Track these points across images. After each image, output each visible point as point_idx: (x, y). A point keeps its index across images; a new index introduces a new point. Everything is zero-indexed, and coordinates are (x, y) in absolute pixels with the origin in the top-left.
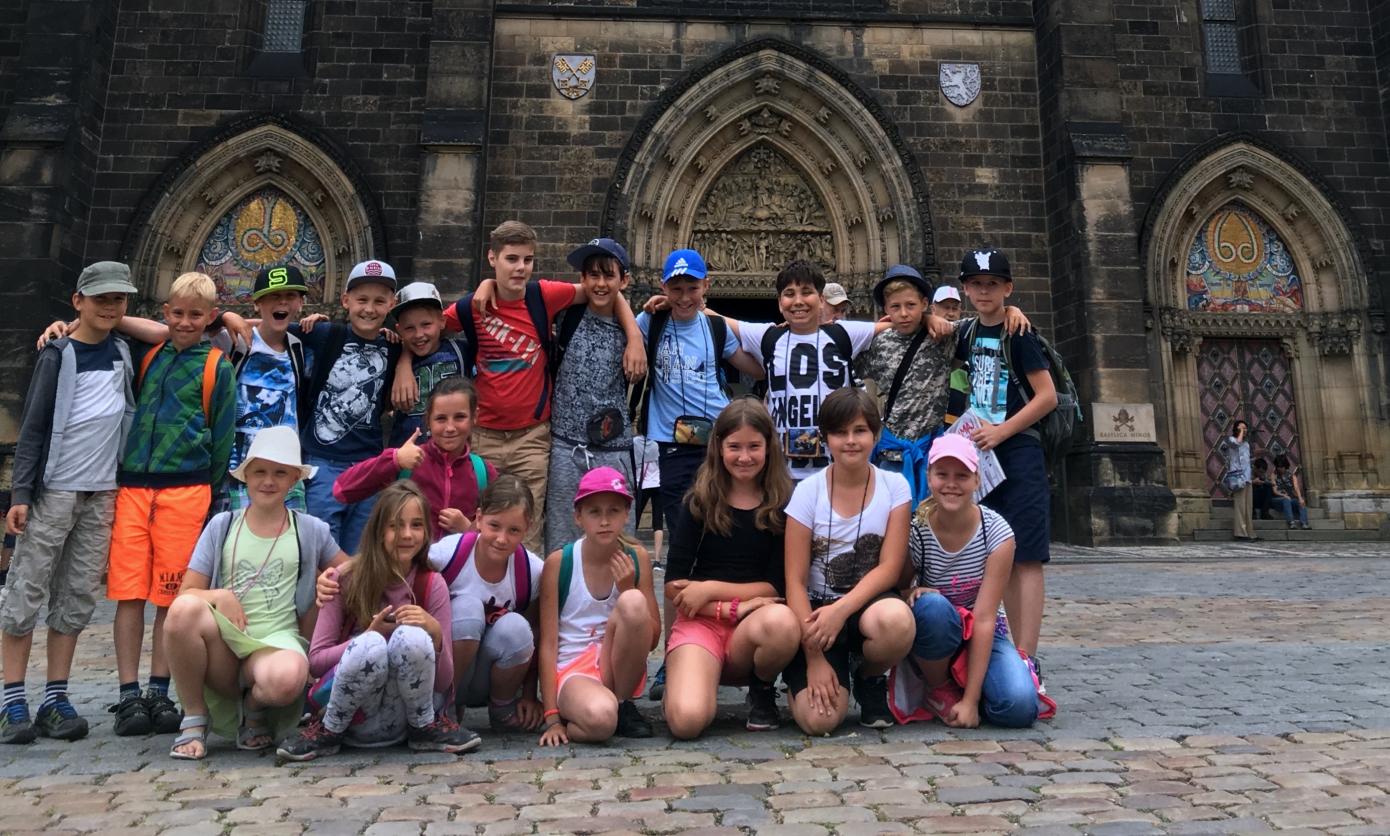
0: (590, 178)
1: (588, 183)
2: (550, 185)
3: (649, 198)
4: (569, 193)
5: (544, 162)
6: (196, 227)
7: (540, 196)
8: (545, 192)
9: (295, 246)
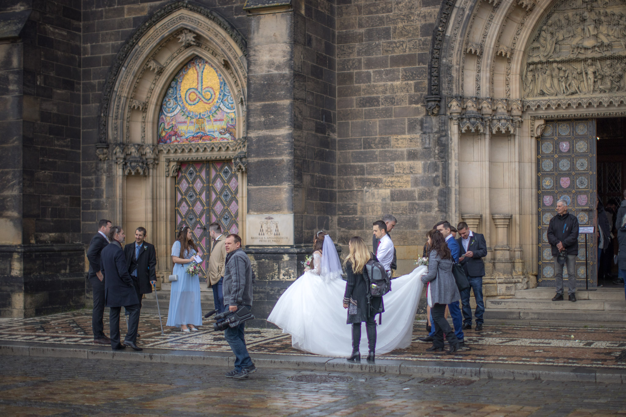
0: (419, 24)
1: (417, 29)
2: (387, 34)
3: (477, 37)
4: (402, 39)
5: (380, 15)
6: (151, 91)
7: (379, 44)
8: (382, 42)
9: (219, 99)
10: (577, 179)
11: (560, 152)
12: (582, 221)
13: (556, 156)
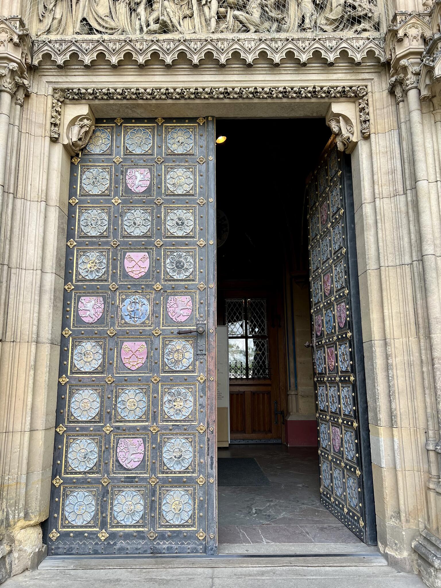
10: (166, 256)
11: (128, 191)
12: (177, 362)
13: (116, 201)
